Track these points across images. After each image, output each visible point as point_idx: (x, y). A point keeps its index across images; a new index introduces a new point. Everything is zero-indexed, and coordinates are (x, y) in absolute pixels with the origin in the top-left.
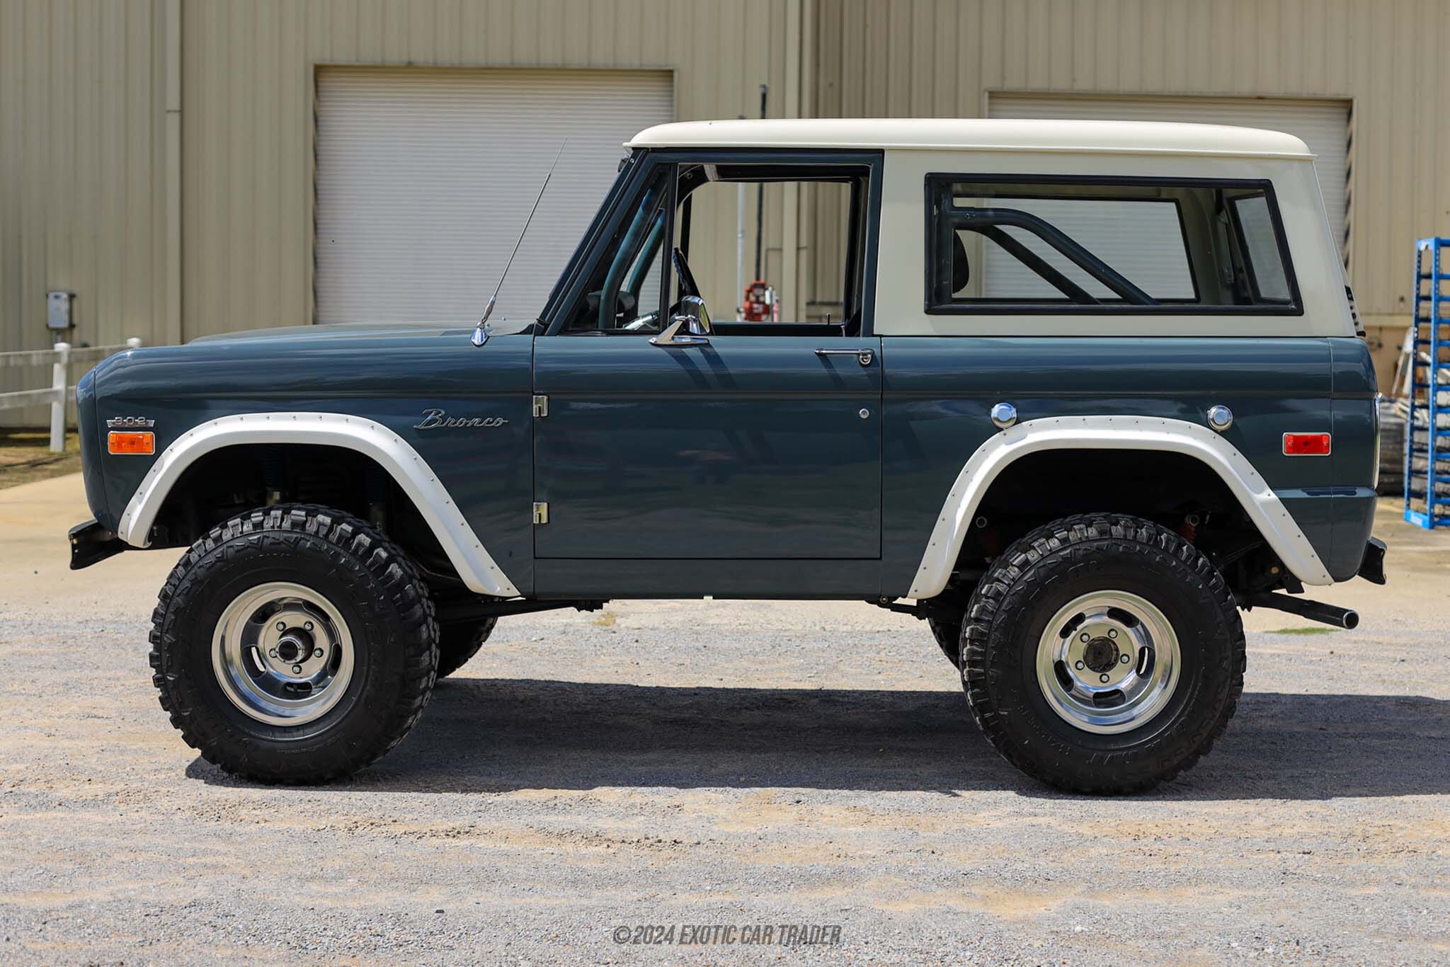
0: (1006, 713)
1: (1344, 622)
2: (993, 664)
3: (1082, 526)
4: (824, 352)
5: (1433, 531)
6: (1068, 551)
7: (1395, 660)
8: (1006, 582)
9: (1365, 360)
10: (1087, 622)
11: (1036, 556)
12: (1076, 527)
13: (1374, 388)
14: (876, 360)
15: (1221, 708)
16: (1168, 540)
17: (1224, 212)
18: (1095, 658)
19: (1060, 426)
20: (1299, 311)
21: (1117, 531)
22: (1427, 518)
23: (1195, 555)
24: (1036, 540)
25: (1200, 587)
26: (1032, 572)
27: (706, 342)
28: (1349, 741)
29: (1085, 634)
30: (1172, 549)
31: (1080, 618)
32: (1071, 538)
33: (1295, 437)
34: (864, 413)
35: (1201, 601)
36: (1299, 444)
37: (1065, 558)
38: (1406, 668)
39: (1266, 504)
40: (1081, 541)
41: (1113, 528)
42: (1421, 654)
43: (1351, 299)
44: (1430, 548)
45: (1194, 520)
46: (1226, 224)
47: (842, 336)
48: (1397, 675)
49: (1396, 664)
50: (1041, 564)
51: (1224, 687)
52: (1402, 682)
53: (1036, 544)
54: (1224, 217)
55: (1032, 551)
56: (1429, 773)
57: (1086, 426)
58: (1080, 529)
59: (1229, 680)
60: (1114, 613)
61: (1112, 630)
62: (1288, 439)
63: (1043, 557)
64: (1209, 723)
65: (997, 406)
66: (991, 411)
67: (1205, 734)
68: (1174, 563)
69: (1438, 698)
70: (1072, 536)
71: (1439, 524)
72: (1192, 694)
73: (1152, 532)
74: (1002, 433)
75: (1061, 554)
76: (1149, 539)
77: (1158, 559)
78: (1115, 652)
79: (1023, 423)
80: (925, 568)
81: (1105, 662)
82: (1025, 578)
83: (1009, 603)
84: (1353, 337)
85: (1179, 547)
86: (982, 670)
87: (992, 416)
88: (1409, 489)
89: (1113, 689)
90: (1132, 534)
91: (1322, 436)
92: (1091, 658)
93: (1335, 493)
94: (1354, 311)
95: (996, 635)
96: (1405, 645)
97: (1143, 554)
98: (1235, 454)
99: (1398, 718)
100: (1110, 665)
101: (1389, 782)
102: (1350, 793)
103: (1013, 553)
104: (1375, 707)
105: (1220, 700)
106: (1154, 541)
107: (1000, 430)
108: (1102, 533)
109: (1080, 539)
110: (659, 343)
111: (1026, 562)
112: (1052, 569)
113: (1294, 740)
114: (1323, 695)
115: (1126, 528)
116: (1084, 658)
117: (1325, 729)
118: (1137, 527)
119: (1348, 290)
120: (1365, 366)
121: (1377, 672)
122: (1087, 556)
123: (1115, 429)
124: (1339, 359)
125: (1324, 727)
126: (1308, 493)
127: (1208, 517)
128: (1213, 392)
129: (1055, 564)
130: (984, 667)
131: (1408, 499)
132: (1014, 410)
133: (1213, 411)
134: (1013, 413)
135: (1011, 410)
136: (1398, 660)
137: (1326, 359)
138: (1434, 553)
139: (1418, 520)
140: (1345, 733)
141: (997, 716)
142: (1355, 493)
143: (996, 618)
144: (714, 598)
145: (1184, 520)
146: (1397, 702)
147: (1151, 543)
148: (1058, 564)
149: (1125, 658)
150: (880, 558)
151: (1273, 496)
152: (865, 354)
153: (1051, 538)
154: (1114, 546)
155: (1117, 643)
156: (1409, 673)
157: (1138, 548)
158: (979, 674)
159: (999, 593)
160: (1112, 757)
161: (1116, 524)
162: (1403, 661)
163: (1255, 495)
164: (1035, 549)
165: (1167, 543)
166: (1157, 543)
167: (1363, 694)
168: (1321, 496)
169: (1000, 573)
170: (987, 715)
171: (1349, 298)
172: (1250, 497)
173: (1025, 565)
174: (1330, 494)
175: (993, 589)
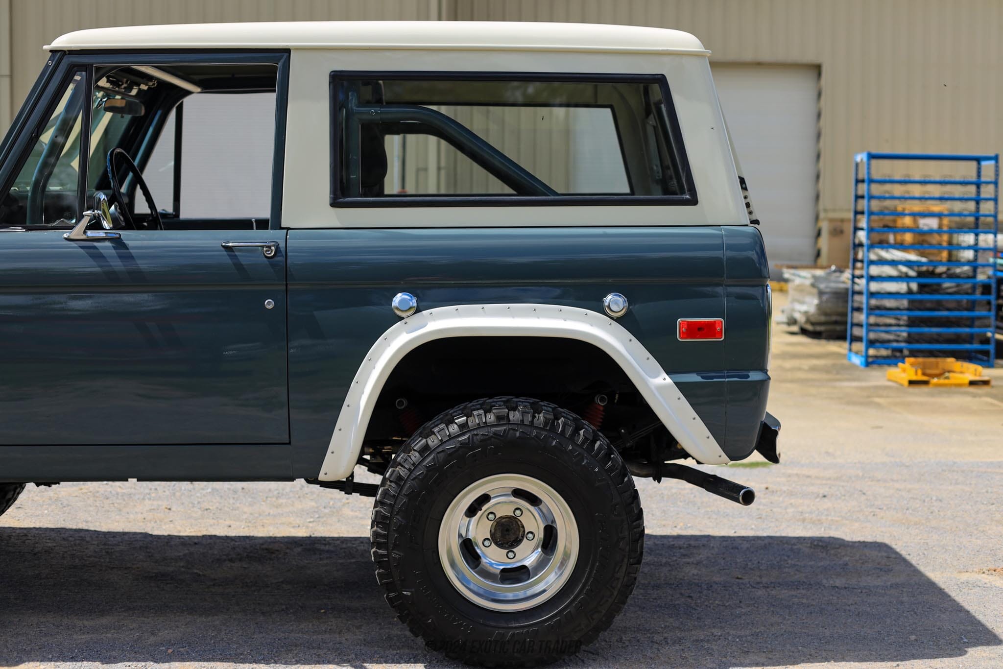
0: (409, 593)
1: (740, 498)
2: (396, 547)
3: (481, 412)
4: (231, 244)
5: (868, 369)
6: (466, 437)
7: (818, 496)
8: (407, 466)
9: (758, 248)
10: (493, 501)
11: (436, 441)
12: (475, 413)
13: (766, 274)
14: (281, 252)
15: (619, 586)
16: (565, 425)
17: (652, 116)
18: (503, 536)
19: (458, 314)
20: (694, 201)
21: (515, 416)
22: (863, 359)
23: (591, 438)
24: (437, 426)
25: (597, 470)
26: (432, 457)
27: (118, 236)
28: (760, 593)
29: (492, 513)
30: (569, 432)
31: (485, 498)
32: (470, 423)
33: (689, 324)
34: (269, 304)
35: (597, 484)
36: (694, 330)
37: (462, 444)
38: (827, 504)
39: (660, 388)
40: (479, 427)
41: (511, 414)
42: (841, 488)
43: (744, 188)
44: (864, 384)
45: (602, 400)
46: (654, 127)
47: (253, 229)
48: (817, 513)
49: (818, 500)
50: (440, 449)
51: (621, 566)
52: (819, 520)
53: (436, 430)
54: (652, 121)
55: (433, 436)
56: (827, 633)
57: (486, 314)
58: (479, 415)
59: (626, 560)
60: (518, 493)
61: (517, 509)
62: (682, 323)
63: (442, 443)
64: (607, 601)
65: (399, 295)
66: (392, 301)
67: (604, 612)
68: (570, 448)
69: (848, 538)
70: (473, 421)
71: (872, 363)
72: (590, 573)
73: (548, 416)
74: (403, 321)
75: (460, 439)
76: (546, 423)
77: (554, 443)
78: (521, 529)
79: (423, 312)
80: (333, 453)
81: (513, 538)
82: (424, 464)
83: (410, 487)
84: (747, 225)
85: (576, 431)
86: (386, 552)
87: (393, 305)
88: (851, 335)
89: (519, 564)
90: (530, 419)
91: (715, 322)
92: (498, 535)
93: (729, 377)
94: (748, 200)
95: (397, 519)
96: (829, 479)
97: (539, 439)
98: (630, 340)
99: (810, 563)
100: (517, 542)
101: (788, 646)
102: (747, 661)
103: (416, 438)
104: (792, 550)
105: (618, 579)
106: (550, 425)
107: (401, 319)
108: (499, 418)
109: (479, 424)
110: (72, 237)
111: (426, 447)
112: (450, 455)
113: (710, 592)
114: (748, 537)
115: (523, 413)
116: (492, 535)
117: (741, 579)
118: (534, 413)
119: (742, 181)
120: (757, 253)
121: (800, 510)
122: (486, 441)
123: (513, 317)
124: (730, 247)
125: (740, 576)
126: (703, 377)
127: (617, 396)
128: (610, 280)
129: (454, 450)
130: (387, 549)
131: (851, 344)
132: (414, 300)
133: (609, 298)
134: (414, 303)
135: (411, 300)
136: (821, 495)
137: (720, 247)
138: (868, 388)
139: (857, 360)
140: (758, 583)
141: (401, 596)
142: (748, 377)
143: (398, 501)
144: (138, 481)
145: (594, 398)
146: (811, 543)
147: (548, 428)
148: (456, 450)
149: (530, 536)
150: (289, 443)
151: (669, 380)
152: (269, 247)
153: (452, 423)
154: (511, 431)
155: (522, 521)
156: (827, 510)
157: (535, 433)
158: (382, 556)
159: (400, 478)
160: (513, 635)
161: (514, 409)
162: (825, 496)
163: (649, 379)
164: (435, 434)
165: (564, 427)
166: (554, 428)
167: (784, 534)
168: (715, 380)
169: (402, 458)
170: (392, 595)
171: (742, 188)
172: (646, 383)
173: (426, 449)
174: (723, 377)
175: (396, 473)
